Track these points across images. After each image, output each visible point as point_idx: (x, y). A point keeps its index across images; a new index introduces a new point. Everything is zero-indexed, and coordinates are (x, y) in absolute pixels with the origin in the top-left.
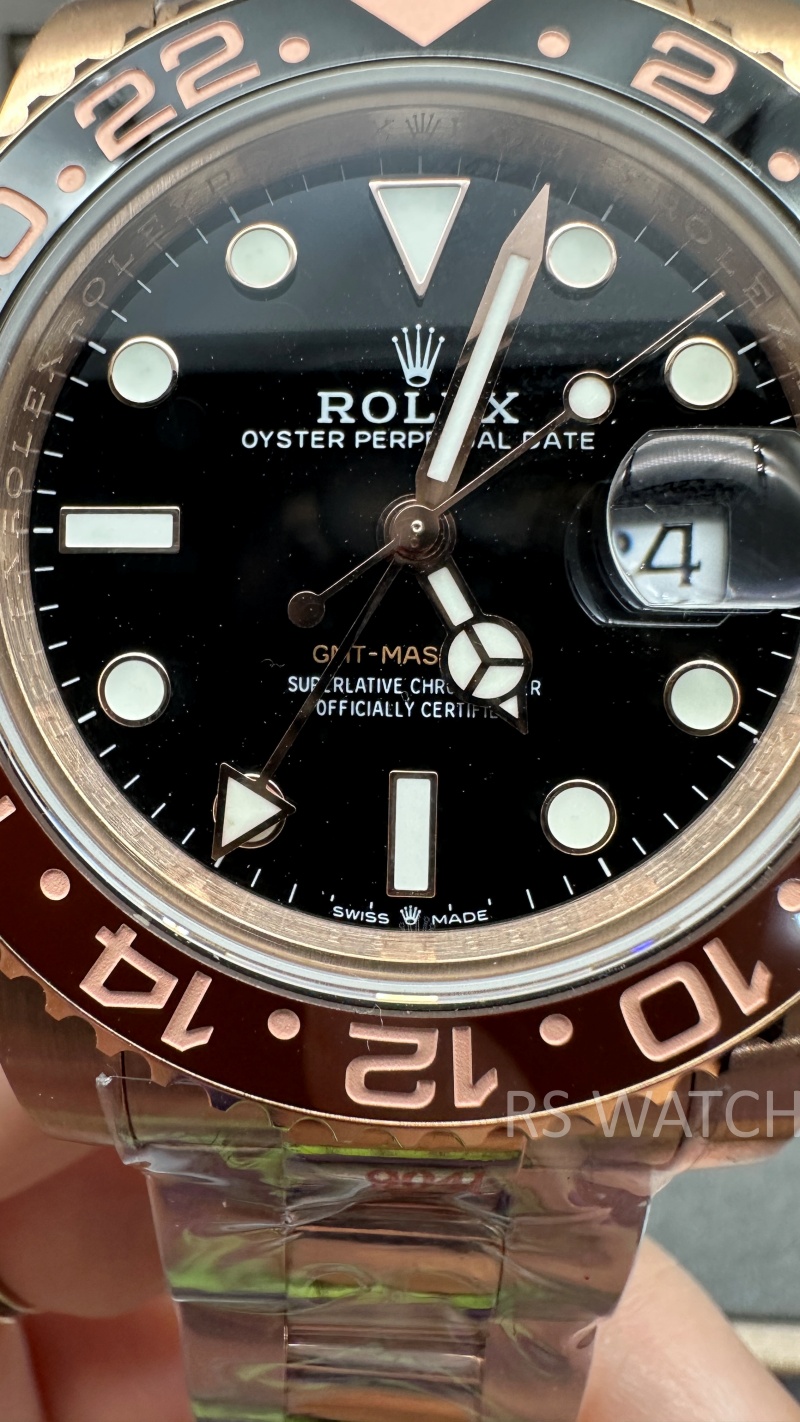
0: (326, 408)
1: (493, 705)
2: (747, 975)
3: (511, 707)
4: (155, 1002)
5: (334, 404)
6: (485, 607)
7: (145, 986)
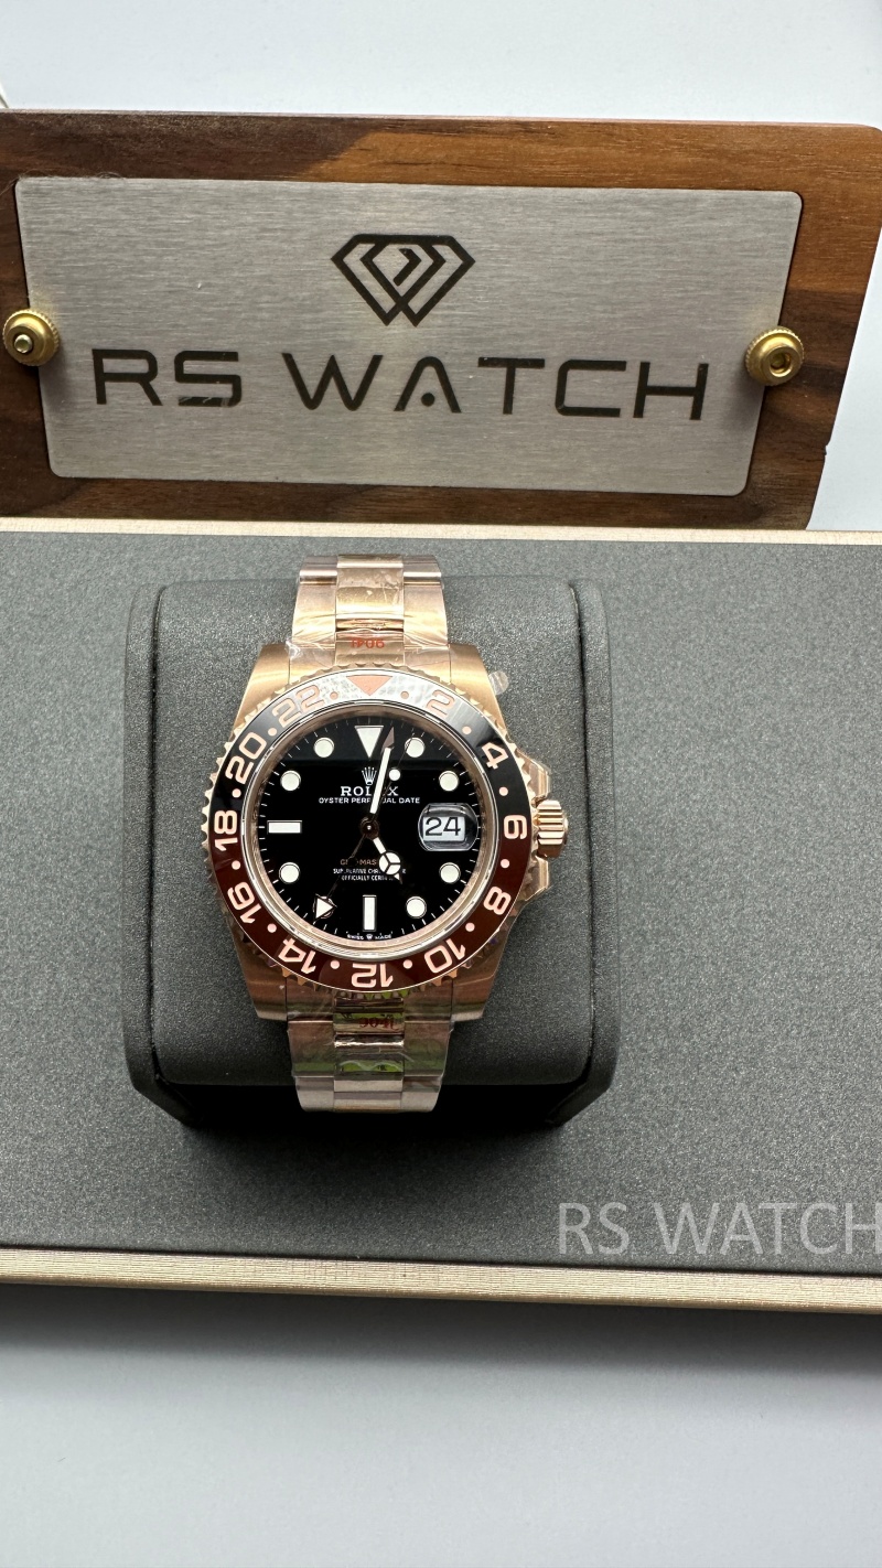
0: (343, 792)
1: (392, 876)
2: (459, 948)
3: (397, 877)
4: (299, 960)
5: (345, 790)
6: (389, 848)
7: (297, 955)
